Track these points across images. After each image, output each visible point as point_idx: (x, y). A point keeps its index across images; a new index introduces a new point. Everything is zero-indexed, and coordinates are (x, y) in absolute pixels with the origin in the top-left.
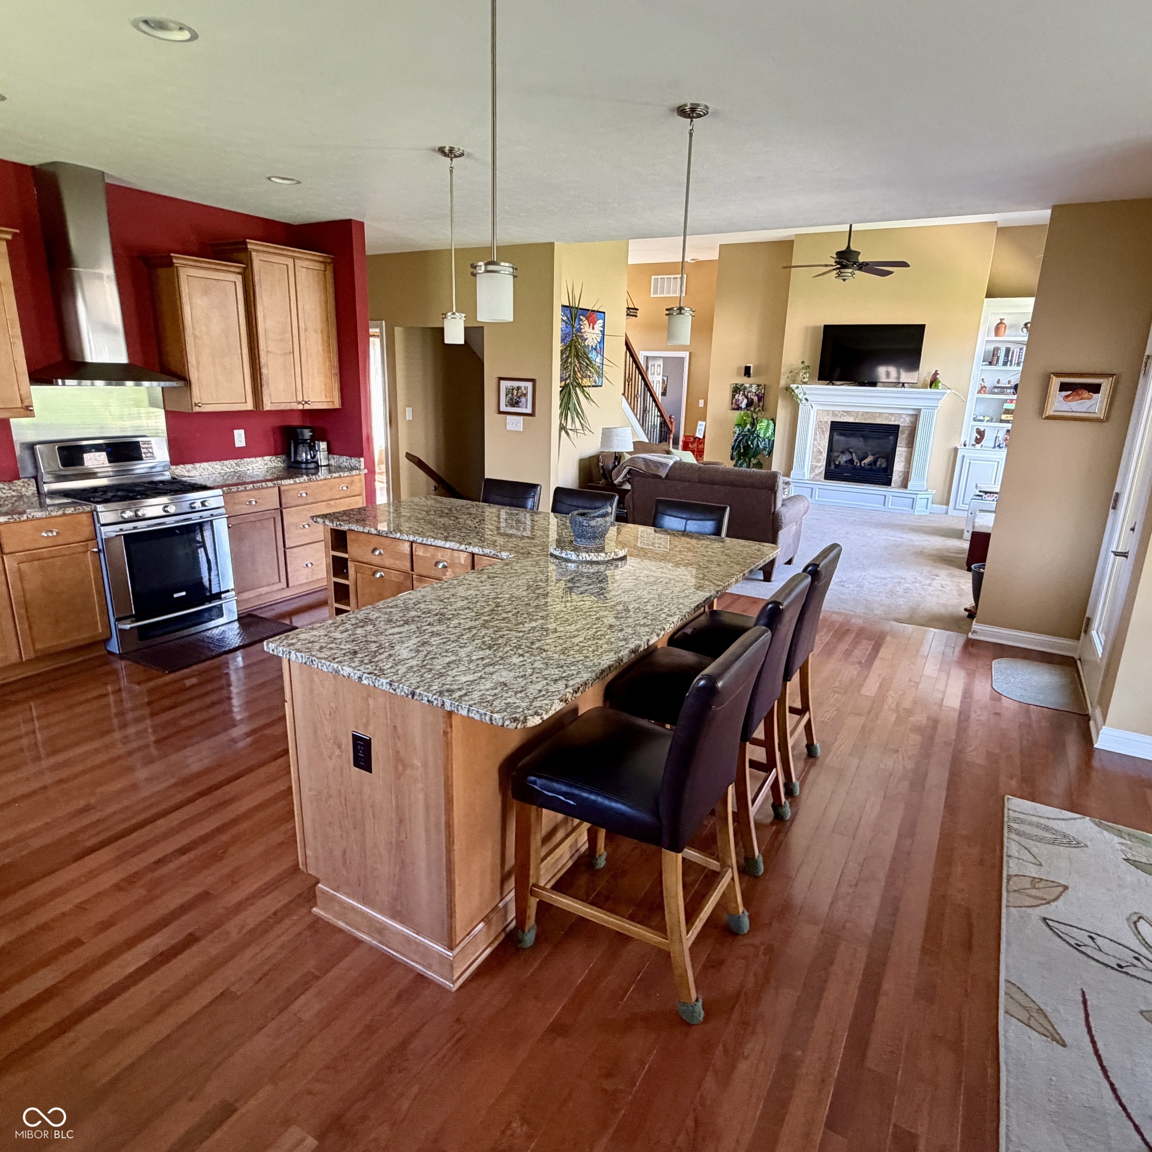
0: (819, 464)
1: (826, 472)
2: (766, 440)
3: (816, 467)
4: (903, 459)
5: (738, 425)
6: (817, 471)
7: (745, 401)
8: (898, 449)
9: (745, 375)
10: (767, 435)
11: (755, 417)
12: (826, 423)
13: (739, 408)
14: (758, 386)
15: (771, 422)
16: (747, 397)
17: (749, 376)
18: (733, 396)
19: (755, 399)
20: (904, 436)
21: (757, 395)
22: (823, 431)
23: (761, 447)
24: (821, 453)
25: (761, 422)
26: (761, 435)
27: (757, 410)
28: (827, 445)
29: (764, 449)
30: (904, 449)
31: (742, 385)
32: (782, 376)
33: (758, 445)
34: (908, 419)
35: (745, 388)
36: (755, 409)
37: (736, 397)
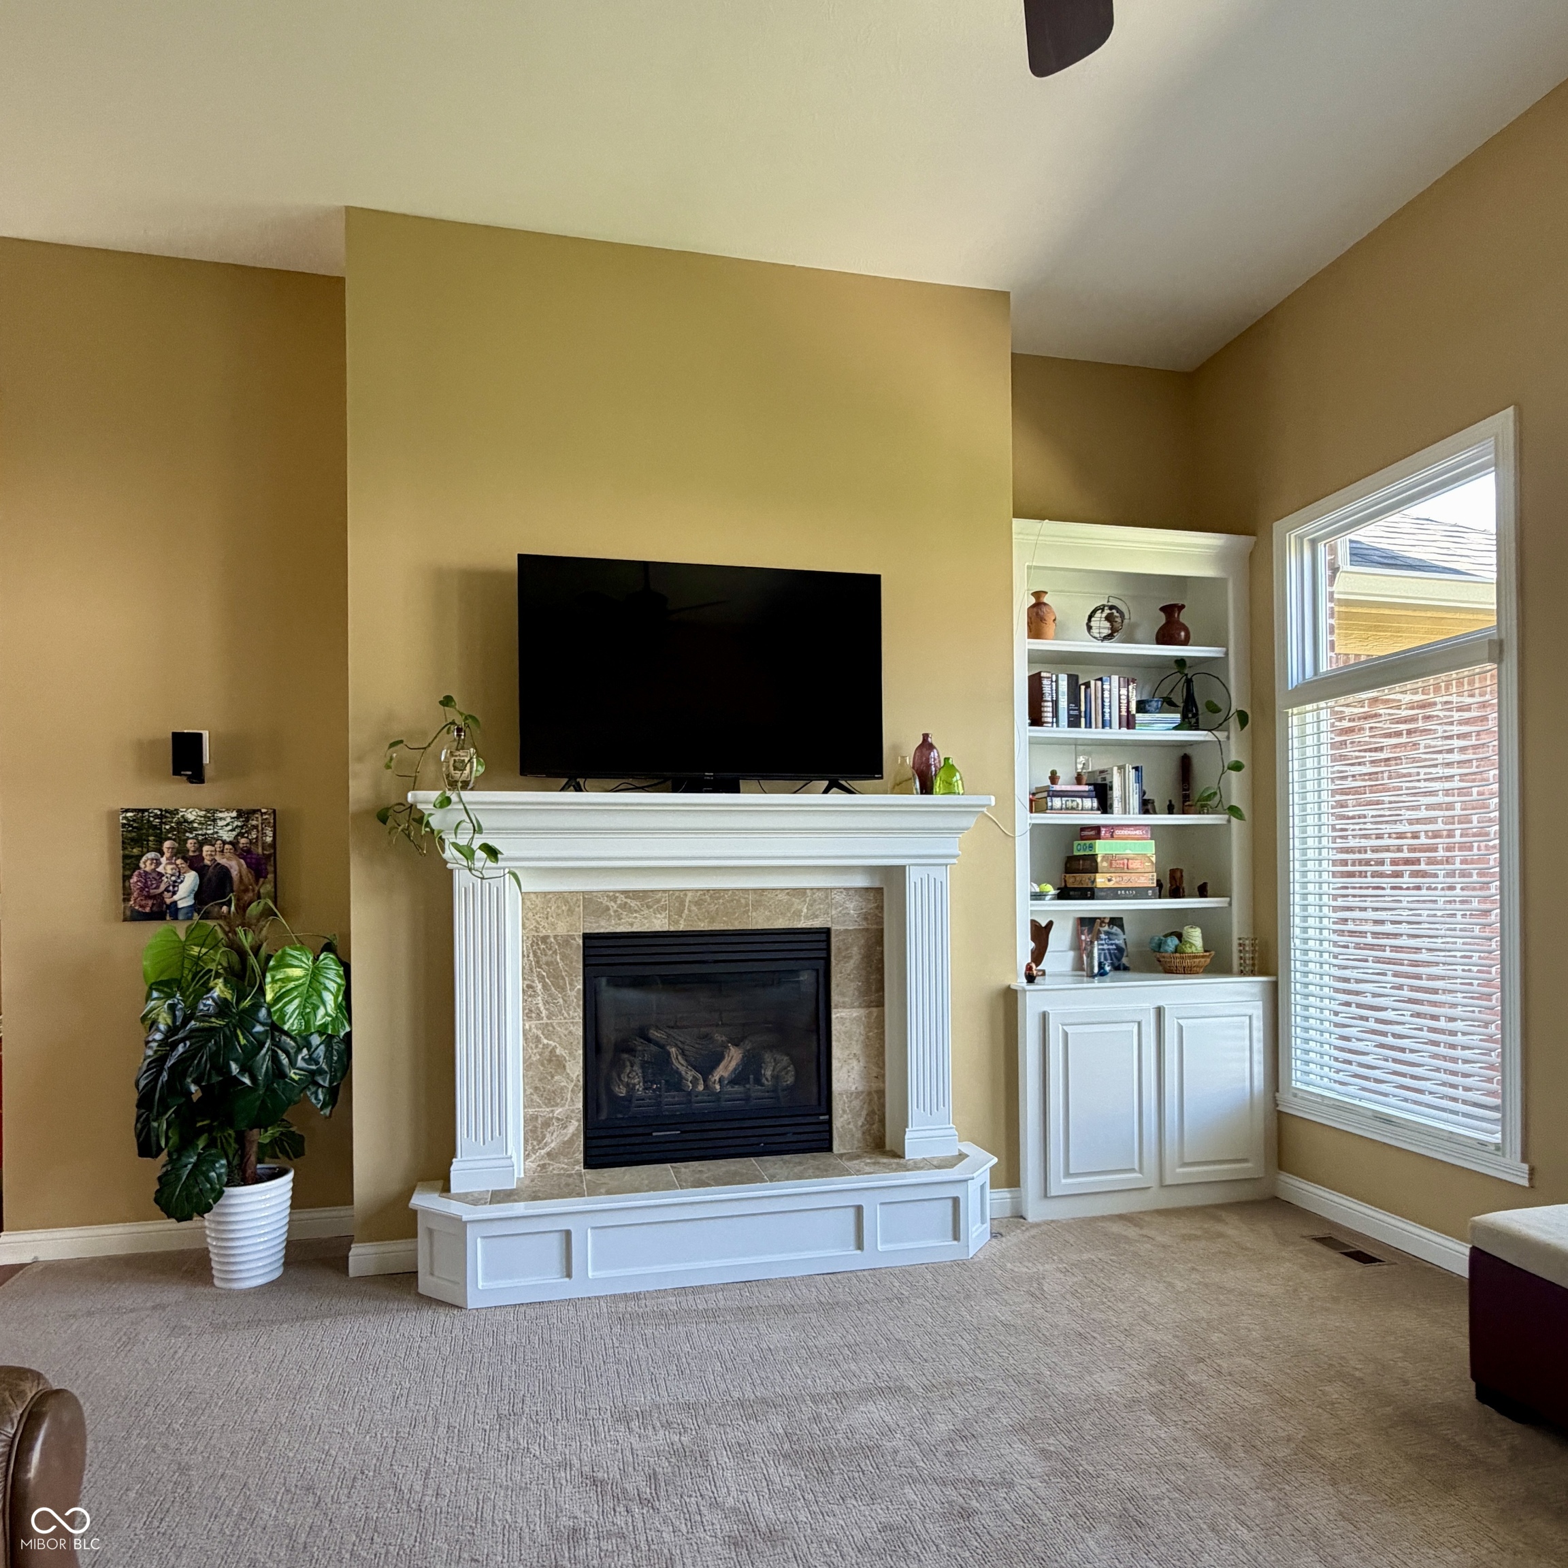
0: (558, 1111)
1: (586, 1138)
2: (316, 1040)
3: (547, 1124)
4: (857, 1048)
5: (165, 986)
6: (553, 1141)
7: (190, 880)
8: (835, 1015)
9: (176, 772)
10: (320, 1018)
11: (247, 940)
12: (566, 941)
13: (162, 911)
14: (245, 815)
15: (328, 959)
16: (195, 863)
17: (197, 776)
18: (130, 864)
19: (235, 866)
20: (851, 965)
21: (244, 854)
22: (556, 976)
23: (293, 1074)
24: (560, 1065)
25: (282, 964)
26: (292, 1024)
27: (254, 909)
28: (579, 1031)
29: (311, 1078)
30: (855, 1013)
31: (165, 815)
32: (353, 767)
33: (278, 1072)
34: (853, 907)
35: (183, 827)
36: (243, 908)
37: (146, 864)
